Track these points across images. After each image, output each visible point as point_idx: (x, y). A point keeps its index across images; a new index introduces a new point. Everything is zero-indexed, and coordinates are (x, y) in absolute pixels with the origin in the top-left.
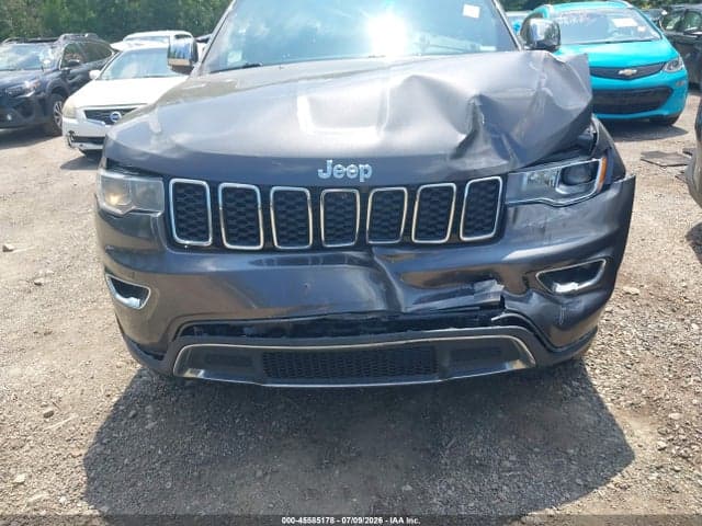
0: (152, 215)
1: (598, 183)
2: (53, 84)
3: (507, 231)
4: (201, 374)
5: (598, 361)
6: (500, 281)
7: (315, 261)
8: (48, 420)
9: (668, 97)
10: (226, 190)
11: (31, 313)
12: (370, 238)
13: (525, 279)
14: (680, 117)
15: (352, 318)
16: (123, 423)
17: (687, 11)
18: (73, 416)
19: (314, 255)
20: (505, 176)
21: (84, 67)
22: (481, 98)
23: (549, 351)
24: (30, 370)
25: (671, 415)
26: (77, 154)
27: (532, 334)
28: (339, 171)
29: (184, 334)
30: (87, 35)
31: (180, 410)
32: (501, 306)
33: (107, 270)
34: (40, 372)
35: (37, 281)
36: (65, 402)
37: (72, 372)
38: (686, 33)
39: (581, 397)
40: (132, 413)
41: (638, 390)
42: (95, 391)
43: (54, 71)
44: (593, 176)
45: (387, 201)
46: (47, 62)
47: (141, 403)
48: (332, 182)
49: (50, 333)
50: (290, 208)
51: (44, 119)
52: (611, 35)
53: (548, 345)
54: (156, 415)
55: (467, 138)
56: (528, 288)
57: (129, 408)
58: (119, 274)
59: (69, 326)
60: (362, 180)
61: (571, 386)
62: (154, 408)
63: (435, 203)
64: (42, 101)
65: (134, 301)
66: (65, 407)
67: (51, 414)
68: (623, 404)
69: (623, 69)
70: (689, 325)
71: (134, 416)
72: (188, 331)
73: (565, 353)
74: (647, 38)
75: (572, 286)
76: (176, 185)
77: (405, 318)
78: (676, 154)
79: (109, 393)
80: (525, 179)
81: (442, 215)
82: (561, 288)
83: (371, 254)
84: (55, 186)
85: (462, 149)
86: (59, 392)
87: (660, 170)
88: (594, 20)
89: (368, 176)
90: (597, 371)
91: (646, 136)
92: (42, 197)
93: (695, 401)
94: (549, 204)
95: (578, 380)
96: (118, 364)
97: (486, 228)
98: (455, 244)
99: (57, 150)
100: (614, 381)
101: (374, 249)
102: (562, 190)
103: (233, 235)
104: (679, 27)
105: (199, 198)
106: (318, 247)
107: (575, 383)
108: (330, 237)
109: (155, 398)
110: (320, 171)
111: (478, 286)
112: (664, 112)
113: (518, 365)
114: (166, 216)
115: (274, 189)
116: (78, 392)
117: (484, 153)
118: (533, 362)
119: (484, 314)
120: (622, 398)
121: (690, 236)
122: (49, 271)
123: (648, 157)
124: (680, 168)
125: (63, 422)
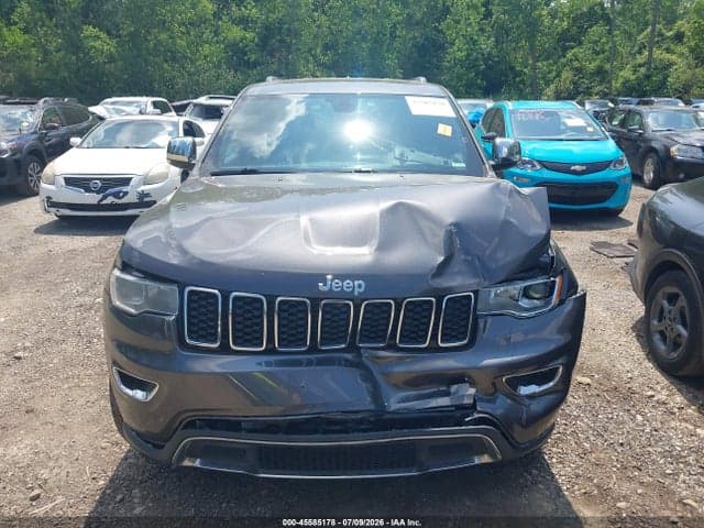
0: (167, 318)
1: (555, 299)
2: (31, 146)
3: (478, 339)
4: (197, 463)
5: (554, 449)
6: (473, 384)
7: (310, 363)
8: (34, 503)
9: (614, 192)
10: (236, 298)
11: (13, 389)
12: (361, 341)
13: (494, 384)
14: (626, 209)
15: (344, 417)
16: (110, 507)
17: (630, 111)
18: (60, 499)
19: (309, 357)
20: (476, 292)
21: (63, 130)
22: (456, 225)
23: (514, 447)
24: (13, 450)
25: (619, 505)
26: (51, 218)
27: (498, 432)
28: (336, 285)
29: (185, 427)
30: (66, 100)
31: (167, 494)
32: (473, 407)
33: (115, 363)
34: (24, 452)
35: (17, 355)
36: (51, 483)
37: (56, 452)
38: (630, 131)
39: (540, 486)
40: (119, 497)
41: (591, 480)
42: (81, 473)
43: (32, 133)
44: (551, 293)
45: (376, 311)
46: (25, 124)
47: (127, 486)
48: (330, 294)
49: (32, 411)
50: (292, 315)
51: (19, 180)
52: (563, 132)
53: (513, 442)
54: (144, 499)
55: (445, 260)
56: (496, 390)
57: (116, 491)
58: (126, 367)
59: (50, 404)
60: (356, 293)
61: (530, 474)
62: (140, 491)
63: (417, 313)
64: (17, 161)
65: (139, 394)
66: (51, 490)
67: (38, 496)
68: (577, 492)
69: (574, 165)
70: (634, 417)
71: (122, 500)
72: (191, 425)
73: (527, 448)
74: (595, 137)
75: (533, 389)
76: (191, 292)
77: (389, 416)
78: (621, 245)
79: (95, 475)
80: (493, 295)
81: (424, 324)
82: (525, 390)
83: (360, 355)
84: (30, 252)
85: (441, 269)
86: (44, 474)
87: (608, 261)
88: (548, 119)
89: (362, 290)
90: (554, 460)
91: (595, 225)
92: (17, 264)
93: (640, 491)
94: (513, 316)
95: (537, 468)
96: (103, 445)
97: (460, 336)
98: (434, 350)
99: (30, 212)
100: (569, 469)
101: (362, 351)
102: (524, 303)
103: (238, 337)
104: (623, 124)
105: (212, 305)
106: (313, 349)
107: (535, 472)
108: (325, 341)
109: (141, 482)
110: (321, 284)
111: (454, 388)
112: (610, 204)
113: (486, 459)
114: (180, 319)
115: (279, 299)
116: (64, 474)
117: (459, 273)
118: (499, 457)
119: (458, 414)
120: (576, 487)
121: (634, 328)
122: (28, 344)
123: (597, 247)
124: (625, 259)
125: (50, 506)
